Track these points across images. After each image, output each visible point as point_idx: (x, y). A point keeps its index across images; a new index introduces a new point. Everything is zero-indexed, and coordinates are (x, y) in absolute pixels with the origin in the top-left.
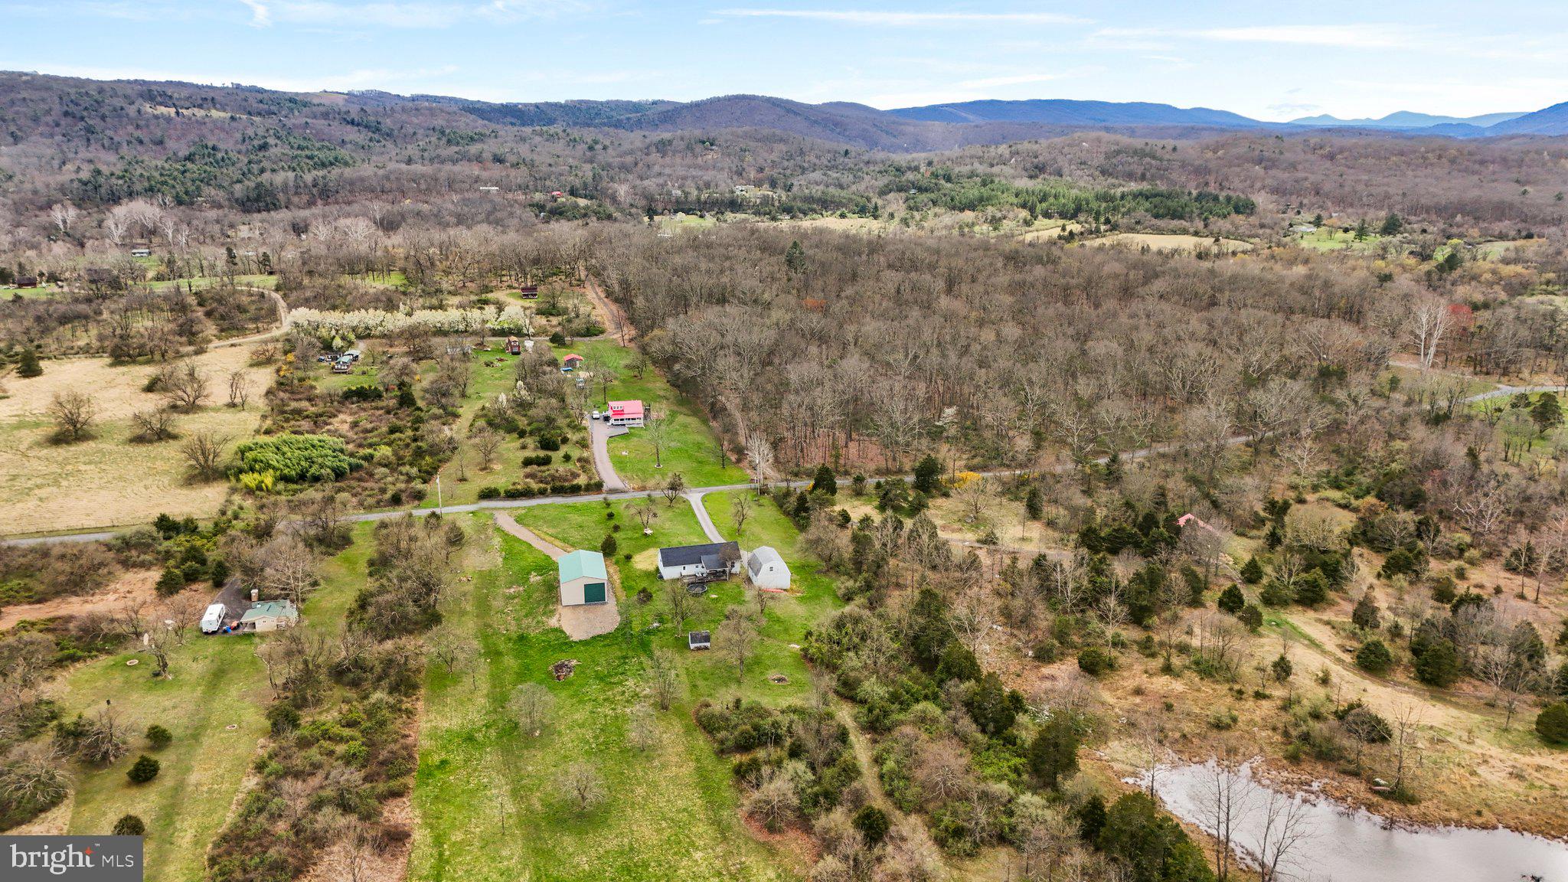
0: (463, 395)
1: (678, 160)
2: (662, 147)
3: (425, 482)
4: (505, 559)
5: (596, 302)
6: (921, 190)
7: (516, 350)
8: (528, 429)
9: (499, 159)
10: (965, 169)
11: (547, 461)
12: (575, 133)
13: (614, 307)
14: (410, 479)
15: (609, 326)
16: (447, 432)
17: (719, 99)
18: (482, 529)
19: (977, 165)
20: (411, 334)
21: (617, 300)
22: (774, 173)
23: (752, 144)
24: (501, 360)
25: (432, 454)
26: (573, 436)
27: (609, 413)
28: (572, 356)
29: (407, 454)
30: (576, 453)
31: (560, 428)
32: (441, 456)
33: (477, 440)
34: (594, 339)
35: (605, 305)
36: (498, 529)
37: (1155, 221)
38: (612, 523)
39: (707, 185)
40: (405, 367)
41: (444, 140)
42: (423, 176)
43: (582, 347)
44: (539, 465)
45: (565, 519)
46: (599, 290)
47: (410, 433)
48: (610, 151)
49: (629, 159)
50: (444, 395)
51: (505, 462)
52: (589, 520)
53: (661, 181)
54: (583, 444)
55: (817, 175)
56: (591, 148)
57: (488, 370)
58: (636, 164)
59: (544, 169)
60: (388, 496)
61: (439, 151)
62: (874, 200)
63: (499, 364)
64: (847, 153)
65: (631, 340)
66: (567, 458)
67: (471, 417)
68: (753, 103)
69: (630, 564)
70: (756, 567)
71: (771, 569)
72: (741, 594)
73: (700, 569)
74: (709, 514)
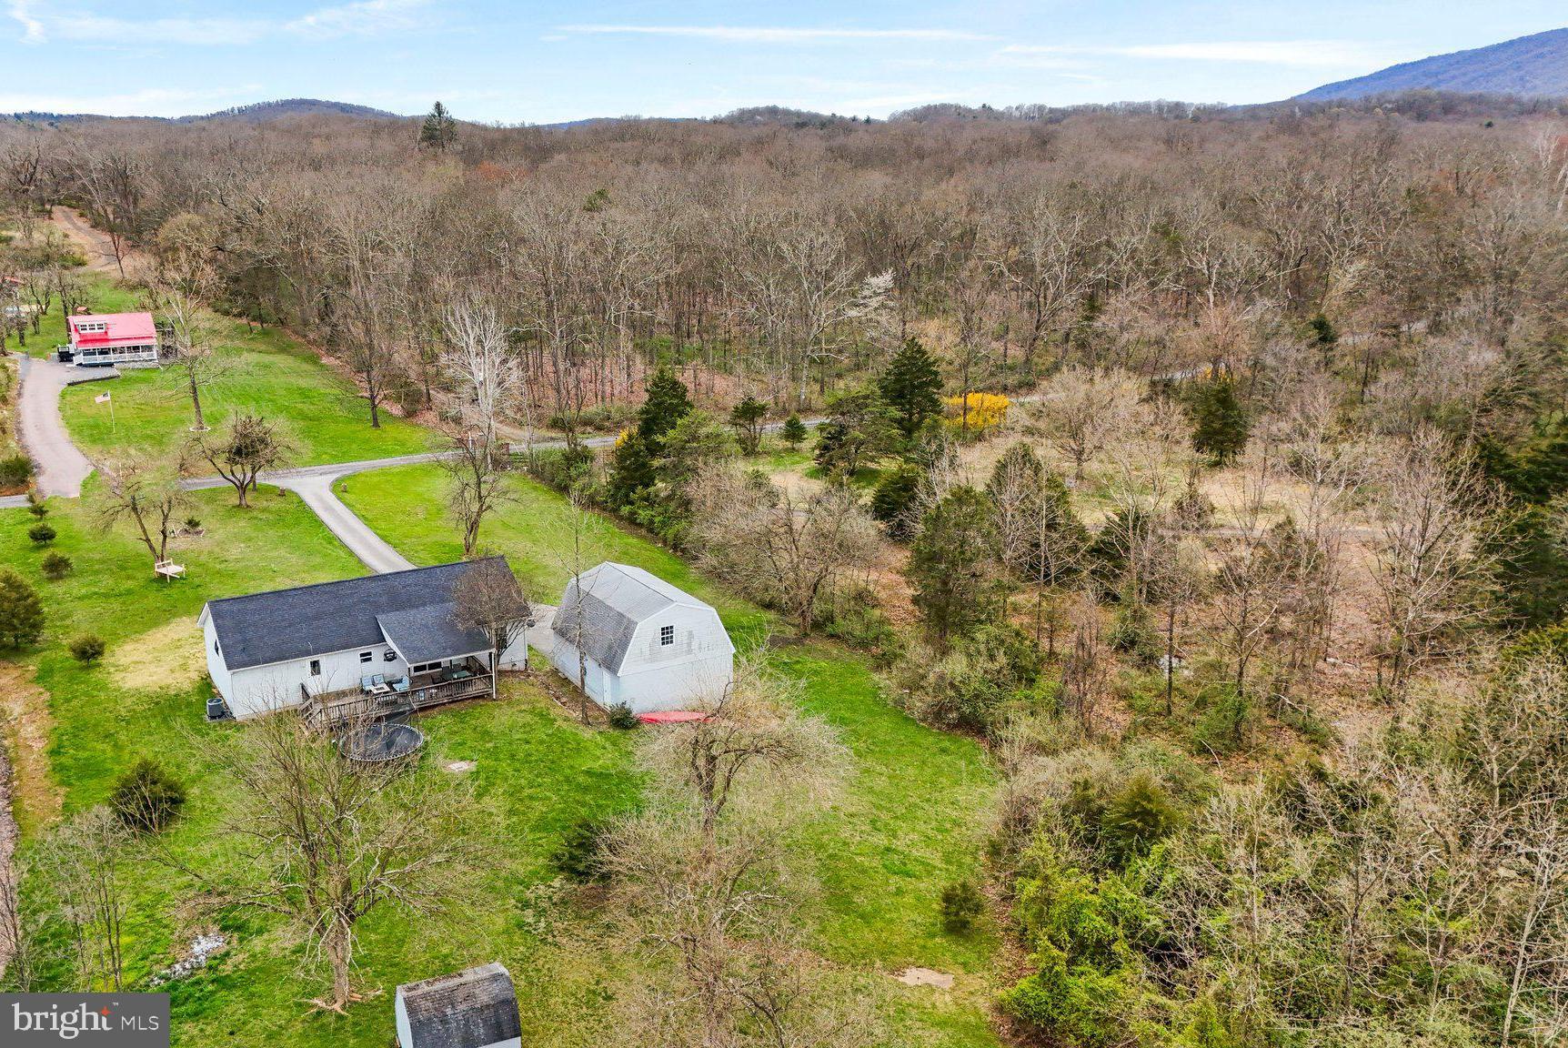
15: (94, 257)
35: (90, 234)
46: (79, 220)
69: (95, 676)
70: (604, 635)
71: (667, 634)
72: (571, 747)
73: (378, 666)
74: (364, 518)
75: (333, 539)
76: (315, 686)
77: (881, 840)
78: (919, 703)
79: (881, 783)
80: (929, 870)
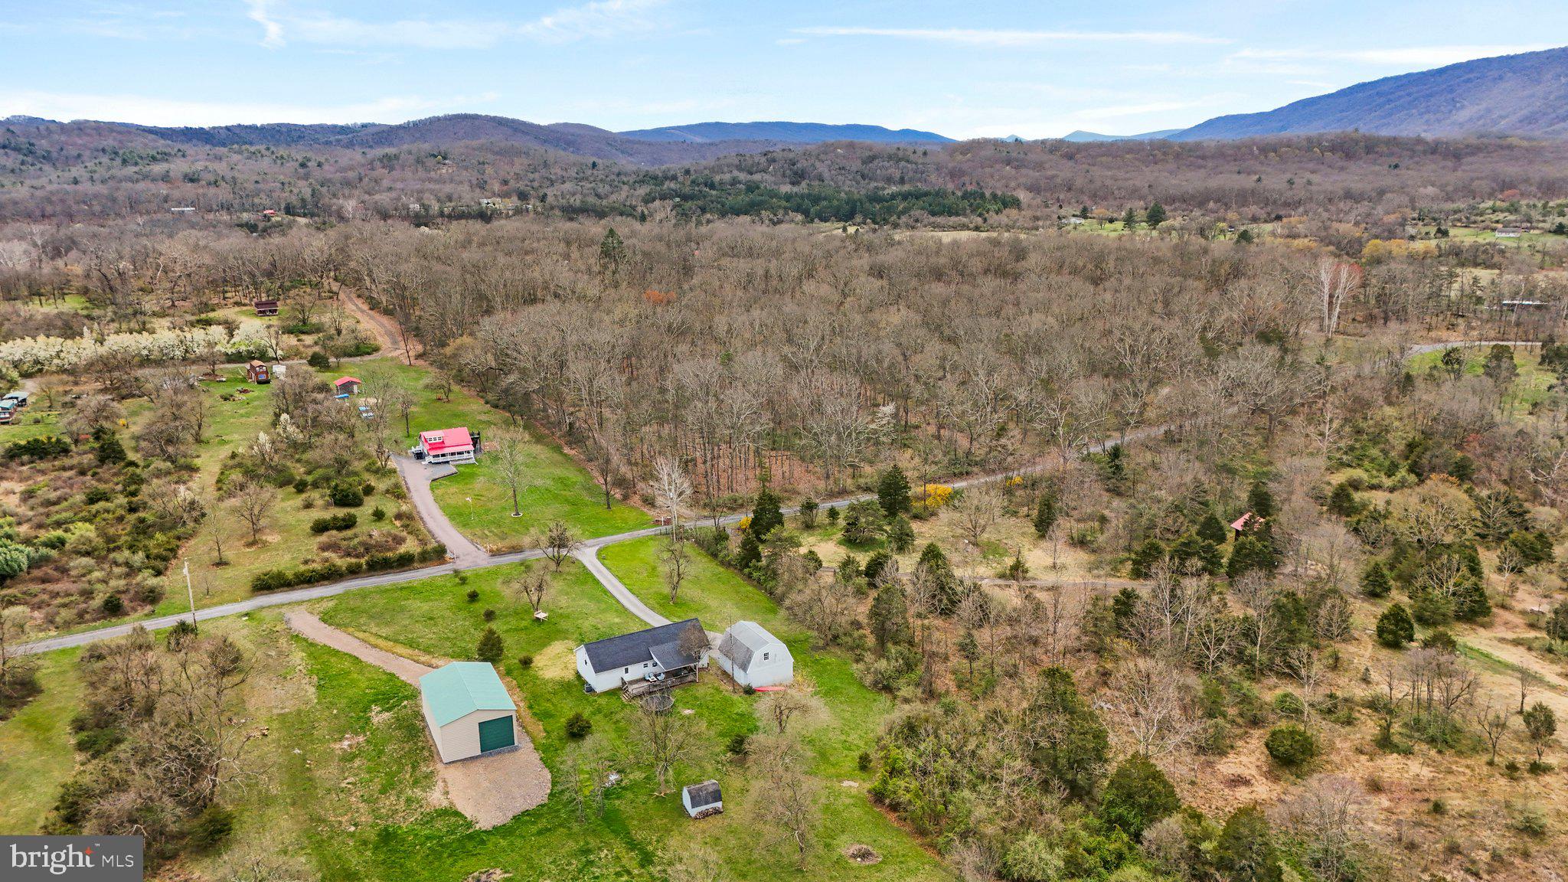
0: (198, 440)
1: (408, 174)
2: (389, 162)
3: (159, 573)
4: (319, 687)
5: (359, 315)
6: (685, 198)
7: (263, 377)
8: (309, 479)
9: (192, 179)
10: (727, 177)
11: (349, 523)
12: (282, 151)
13: (385, 320)
14: (132, 570)
15: (383, 341)
16: (184, 493)
17: (438, 119)
18: (270, 638)
19: (736, 173)
20: (104, 366)
21: (387, 312)
22: (521, 185)
23: (490, 157)
24: (245, 391)
25: (163, 529)
26: (381, 485)
27: (422, 447)
28: (346, 379)
29: (123, 533)
30: (390, 507)
31: (356, 474)
32: (180, 530)
33: (233, 502)
34: (367, 358)
35: (372, 318)
36: (297, 638)
37: (932, 219)
38: (480, 607)
39: (450, 199)
40: (102, 409)
41: (118, 161)
42: (96, 196)
43: (352, 370)
44: (340, 529)
45: (402, 609)
46: (359, 302)
47: (122, 500)
48: (326, 167)
49: (351, 174)
50: (169, 441)
51: (284, 529)
52: (441, 606)
53: (394, 194)
54: (398, 493)
55: (568, 186)
56: (303, 165)
57: (227, 406)
58: (361, 179)
59: (250, 186)
60: (98, 601)
61: (113, 172)
62: (639, 209)
63: (243, 397)
64: (594, 165)
65: (419, 356)
66: (379, 515)
67: (216, 469)
68: (477, 122)
69: (531, 672)
70: (740, 656)
71: (766, 656)
72: (728, 703)
73: (650, 669)
74: (616, 576)
75: (606, 592)
76: (627, 678)
77: (843, 737)
78: (869, 680)
79: (847, 715)
80: (858, 747)
